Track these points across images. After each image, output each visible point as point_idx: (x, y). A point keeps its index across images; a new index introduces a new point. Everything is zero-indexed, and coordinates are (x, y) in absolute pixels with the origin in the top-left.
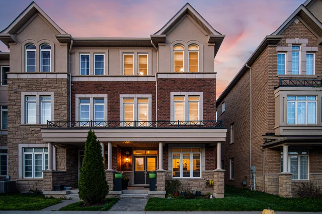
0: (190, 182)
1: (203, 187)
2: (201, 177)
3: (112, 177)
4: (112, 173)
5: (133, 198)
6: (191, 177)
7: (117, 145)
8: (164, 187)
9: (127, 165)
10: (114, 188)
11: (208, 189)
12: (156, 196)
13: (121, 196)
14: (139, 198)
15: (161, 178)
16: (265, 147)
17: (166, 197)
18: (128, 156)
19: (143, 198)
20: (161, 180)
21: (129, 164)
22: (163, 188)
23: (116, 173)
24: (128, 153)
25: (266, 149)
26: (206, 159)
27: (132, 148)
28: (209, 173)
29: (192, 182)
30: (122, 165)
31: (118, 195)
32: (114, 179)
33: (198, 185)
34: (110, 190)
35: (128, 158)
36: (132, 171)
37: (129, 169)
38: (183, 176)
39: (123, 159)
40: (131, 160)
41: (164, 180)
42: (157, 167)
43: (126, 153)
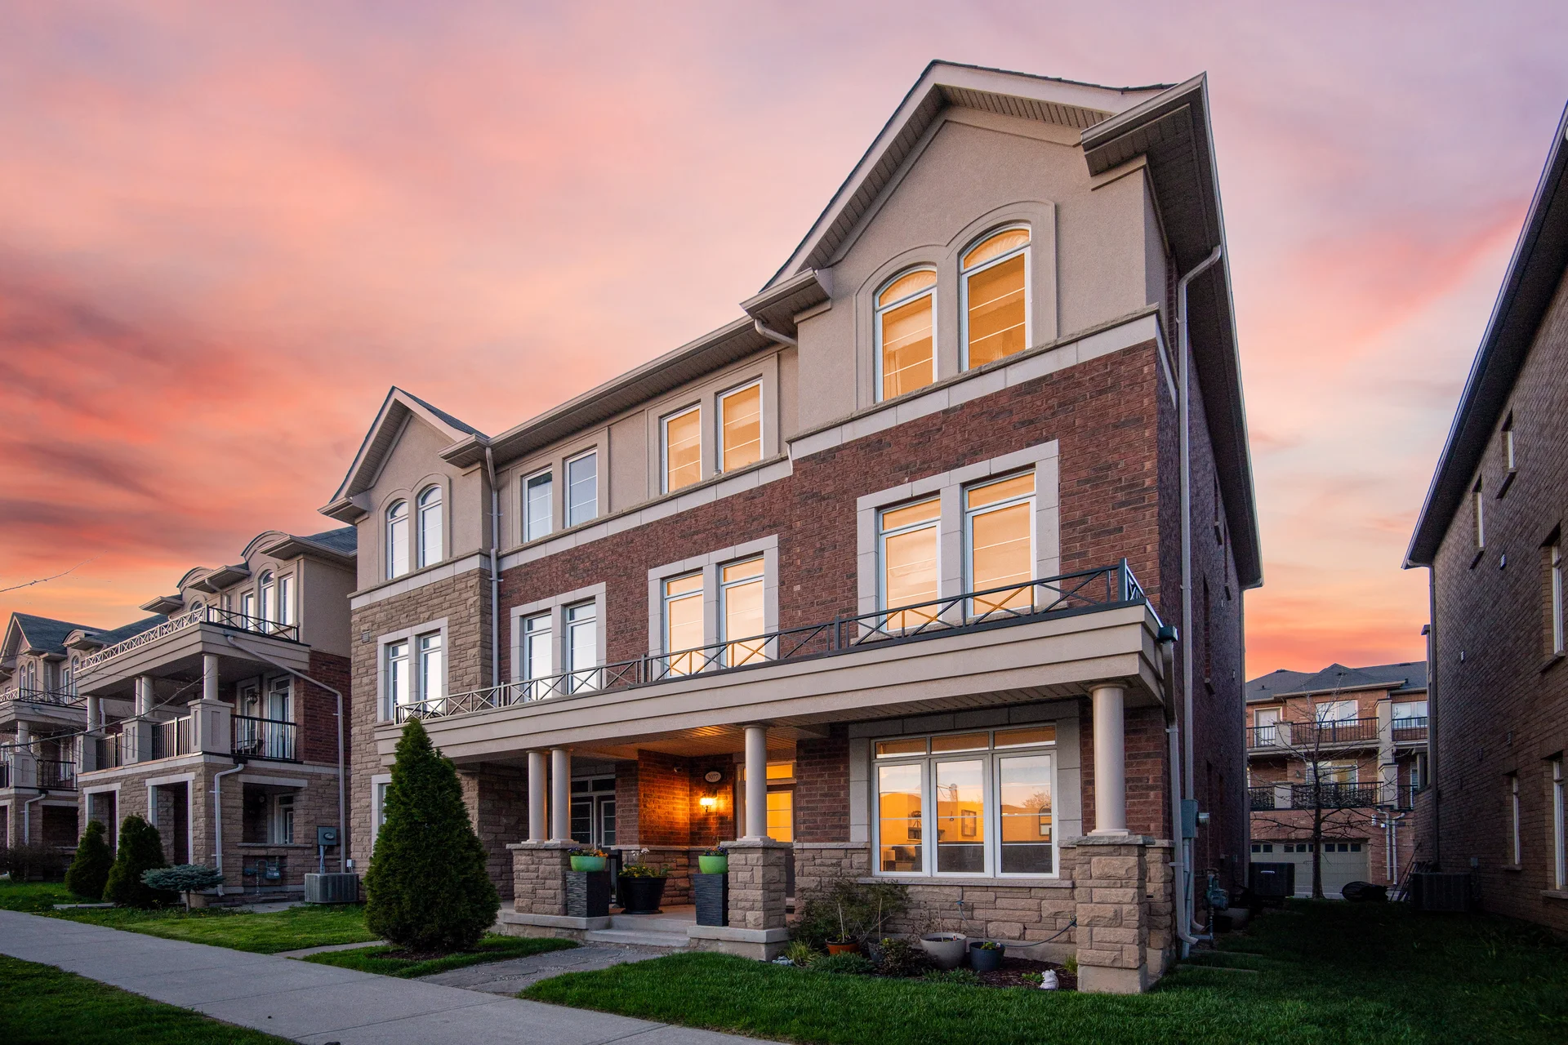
10: (565, 904)
24: (714, 778)
29: (989, 896)
31: (578, 931)
32: (564, 875)
34: (552, 913)
35: (716, 795)
38: (941, 870)
39: (696, 802)
40: (727, 803)
41: (758, 885)
43: (707, 777)
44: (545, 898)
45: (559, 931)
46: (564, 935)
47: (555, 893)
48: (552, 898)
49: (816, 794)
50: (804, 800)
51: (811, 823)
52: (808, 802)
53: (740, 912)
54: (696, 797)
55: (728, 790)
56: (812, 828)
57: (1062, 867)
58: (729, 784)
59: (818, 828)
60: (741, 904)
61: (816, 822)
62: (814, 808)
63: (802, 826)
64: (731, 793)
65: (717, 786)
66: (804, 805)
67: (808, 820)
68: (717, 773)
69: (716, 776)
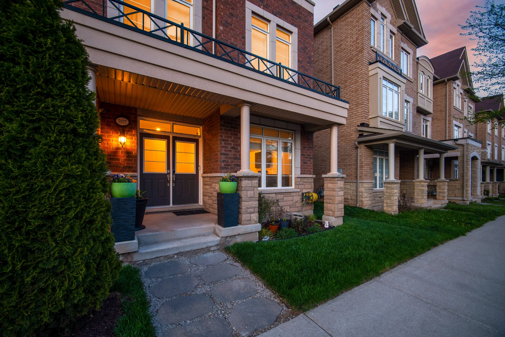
0: (279, 197)
1: (297, 205)
2: (293, 187)
5: (180, 254)
6: (279, 186)
8: (257, 214)
9: (122, 157)
11: (305, 208)
12: (239, 240)
13: (136, 258)
14: (196, 252)
15: (250, 193)
16: (360, 143)
17: (260, 238)
19: (208, 249)
20: (251, 198)
21: (128, 153)
22: (255, 216)
23: (119, 180)
24: (123, 122)
25: (362, 146)
26: (302, 155)
28: (306, 180)
29: (282, 196)
31: (127, 254)
33: (291, 203)
35: (124, 136)
36: (136, 171)
37: (126, 166)
38: (267, 186)
39: (107, 138)
40: (132, 143)
41: (256, 198)
42: (199, 165)
43: (117, 121)
49: (228, 147)
50: (223, 149)
51: (226, 162)
52: (225, 150)
53: (249, 215)
54: (107, 135)
55: (133, 133)
56: (227, 165)
57: (296, 184)
58: (134, 129)
59: (229, 166)
60: (249, 210)
61: (228, 162)
62: (227, 155)
63: (222, 163)
64: (136, 136)
65: (127, 129)
66: (223, 152)
67: (225, 161)
68: (126, 120)
69: (125, 121)
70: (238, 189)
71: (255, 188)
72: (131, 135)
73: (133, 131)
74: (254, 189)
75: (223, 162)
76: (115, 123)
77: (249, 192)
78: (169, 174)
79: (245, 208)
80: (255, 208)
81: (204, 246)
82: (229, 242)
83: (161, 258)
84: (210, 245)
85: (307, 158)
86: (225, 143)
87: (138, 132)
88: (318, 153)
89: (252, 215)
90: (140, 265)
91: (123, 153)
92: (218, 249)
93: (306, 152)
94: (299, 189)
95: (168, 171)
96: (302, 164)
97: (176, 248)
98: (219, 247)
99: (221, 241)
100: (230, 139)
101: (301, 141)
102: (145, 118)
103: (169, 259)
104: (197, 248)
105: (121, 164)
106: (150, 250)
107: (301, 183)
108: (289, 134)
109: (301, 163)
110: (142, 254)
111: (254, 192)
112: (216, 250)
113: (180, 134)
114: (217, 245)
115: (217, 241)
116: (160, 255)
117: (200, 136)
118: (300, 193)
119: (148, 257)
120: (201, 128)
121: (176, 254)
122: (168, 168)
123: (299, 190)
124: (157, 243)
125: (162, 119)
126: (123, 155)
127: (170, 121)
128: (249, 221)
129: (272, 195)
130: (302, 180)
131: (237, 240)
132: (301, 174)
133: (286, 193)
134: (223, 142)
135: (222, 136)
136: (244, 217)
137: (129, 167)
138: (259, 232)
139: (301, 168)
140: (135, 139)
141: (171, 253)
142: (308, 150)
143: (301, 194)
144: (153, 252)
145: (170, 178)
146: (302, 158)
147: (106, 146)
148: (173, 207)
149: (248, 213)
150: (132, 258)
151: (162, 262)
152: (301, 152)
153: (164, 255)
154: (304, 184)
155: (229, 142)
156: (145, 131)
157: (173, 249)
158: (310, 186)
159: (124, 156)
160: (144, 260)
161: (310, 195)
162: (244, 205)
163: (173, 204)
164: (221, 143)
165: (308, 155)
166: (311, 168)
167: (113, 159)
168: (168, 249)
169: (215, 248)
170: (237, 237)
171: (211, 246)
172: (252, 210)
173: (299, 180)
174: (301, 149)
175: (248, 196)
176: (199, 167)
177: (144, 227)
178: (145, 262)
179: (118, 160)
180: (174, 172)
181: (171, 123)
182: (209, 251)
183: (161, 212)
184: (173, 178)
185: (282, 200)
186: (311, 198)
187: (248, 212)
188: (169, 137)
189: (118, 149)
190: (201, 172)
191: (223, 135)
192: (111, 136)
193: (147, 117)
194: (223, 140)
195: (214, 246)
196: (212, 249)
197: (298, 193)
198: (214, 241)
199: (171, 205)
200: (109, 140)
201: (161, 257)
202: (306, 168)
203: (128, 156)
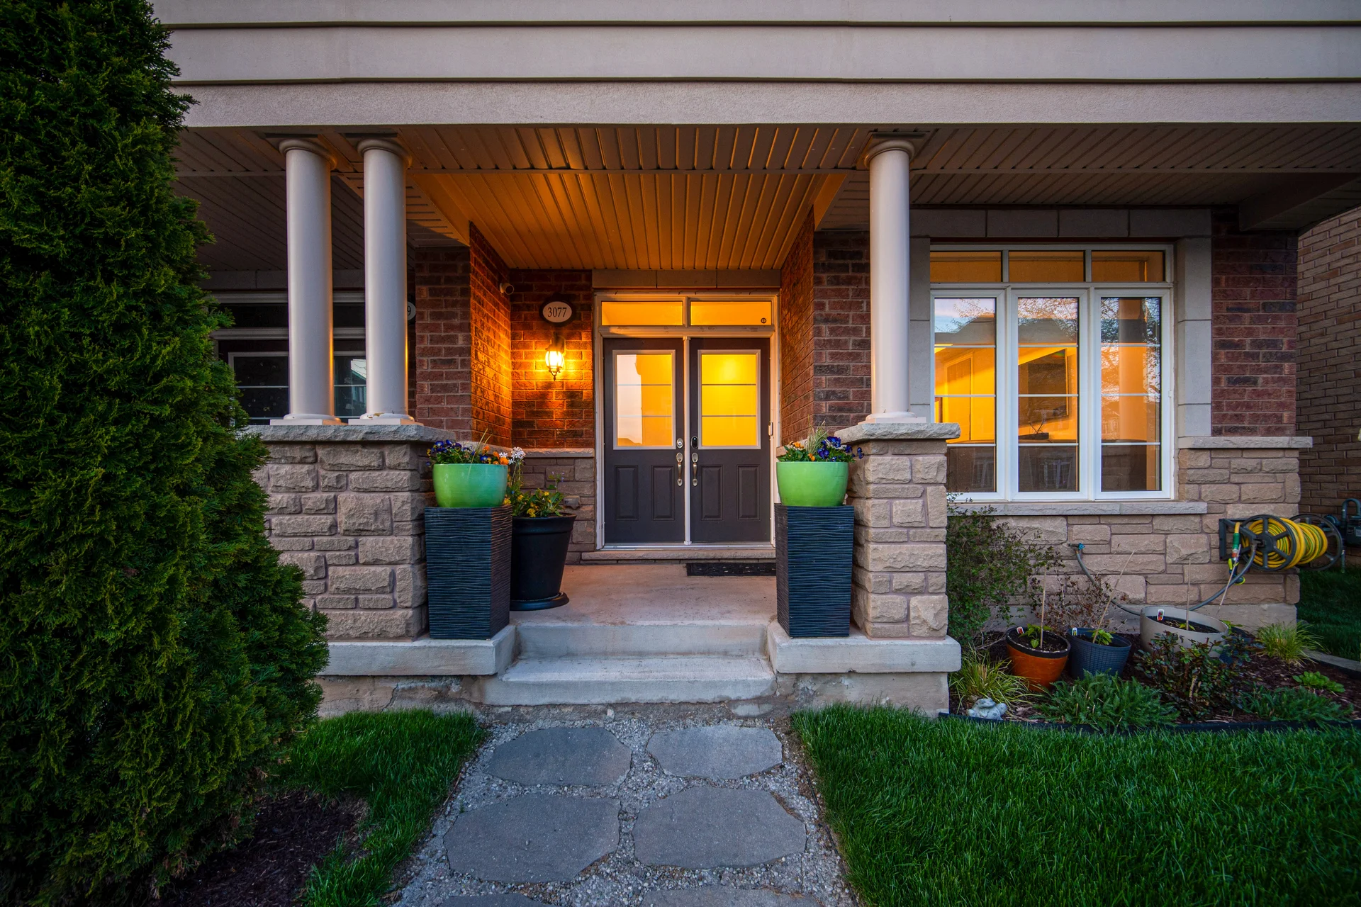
0: (1086, 532)
1: (1192, 572)
2: (1168, 490)
3: (403, 502)
4: (400, 456)
5: (625, 708)
6: (1089, 488)
7: (474, 231)
8: (941, 601)
9: (557, 404)
10: (423, 605)
11: (1237, 593)
12: (854, 694)
13: (495, 694)
14: (680, 711)
15: (904, 509)
18: (558, 335)
19: (723, 709)
20: (909, 531)
21: (572, 395)
22: (930, 607)
23: (448, 454)
24: (558, 312)
26: (1220, 344)
27: (588, 274)
28: (1248, 462)
29: (1103, 531)
30: (516, 404)
31: (470, 680)
32: (420, 520)
33: (1156, 562)
34: (382, 636)
35: (562, 350)
36: (591, 444)
37: (568, 431)
38: (1023, 488)
39: (524, 360)
40: (581, 366)
41: (936, 532)
42: (772, 421)
43: (546, 313)
44: (357, 591)
45: (403, 685)
46: (421, 695)
47: (393, 575)
48: (381, 590)
49: (846, 342)
50: (827, 352)
51: (839, 398)
52: (833, 356)
53: (899, 599)
54: (523, 351)
55: (584, 339)
56: (841, 410)
57: (1182, 479)
58: (584, 329)
59: (850, 410)
60: (899, 580)
61: (847, 397)
62: (841, 370)
63: (823, 404)
64: (589, 346)
65: (565, 331)
66: (827, 361)
67: (834, 393)
68: (565, 305)
69: (563, 311)
70: (852, 489)
71: (929, 489)
72: (578, 346)
73: (584, 335)
74: (924, 492)
75: (827, 398)
76: (542, 317)
77: (898, 506)
78: (682, 450)
79: (880, 567)
80: (927, 571)
81: (709, 696)
82: (810, 697)
83: (566, 710)
84: (733, 697)
85: (1254, 356)
86: (832, 331)
87: (597, 335)
88: (1335, 345)
89: (915, 601)
90: (504, 720)
91: (561, 396)
92: (764, 717)
93: (1250, 332)
94: (1200, 499)
95: (680, 442)
96: (1223, 385)
97: (613, 684)
98: (766, 708)
99: (775, 685)
100: (851, 313)
101: (1216, 282)
102: (613, 296)
103: (589, 717)
104: (683, 698)
105: (556, 426)
106: (532, 678)
107: (1213, 474)
108: (1142, 262)
109: (1216, 381)
110: (508, 684)
111: (924, 505)
112: (754, 718)
113: (710, 327)
114: (759, 700)
115: (761, 683)
116: (560, 700)
117: (771, 328)
118: (1213, 523)
119: (525, 699)
120: (775, 298)
121: (610, 705)
122: (680, 434)
123: (1201, 507)
124: (569, 655)
125: (657, 289)
126: (561, 402)
127: (680, 291)
128: (903, 625)
129: (1048, 525)
130: (1219, 462)
131: (846, 692)
132: (1216, 432)
133: (1126, 520)
134: (824, 327)
135: (820, 306)
136: (875, 604)
137: (575, 434)
138: (951, 676)
139: (1216, 406)
140: (588, 355)
141: (596, 699)
142: (1259, 320)
143: (1216, 527)
144: (540, 686)
145: (683, 463)
146: (1223, 361)
147: (523, 380)
148: (690, 550)
149: (897, 591)
150: (482, 692)
151: (568, 724)
152: (1217, 332)
153: (572, 701)
154: (1235, 479)
155: (850, 325)
156: (614, 330)
157: (601, 685)
158: (1273, 490)
159: (563, 404)
160: (516, 707)
161: (1274, 530)
162: (877, 556)
163: (693, 540)
164: (818, 332)
165: (1257, 344)
166: (1282, 406)
167: (538, 414)
168: (587, 686)
169: (752, 710)
170: (846, 682)
171: (738, 701)
172: (916, 580)
173: (1204, 459)
174: (1215, 319)
175: (896, 520)
176: (770, 427)
177: (564, 600)
178: (517, 715)
179: (549, 414)
180: (694, 443)
181: (683, 297)
182: (730, 717)
183: (655, 561)
184: (691, 463)
185: (1104, 548)
186: (1282, 545)
187: (895, 585)
188: (681, 339)
189: (549, 386)
190: (775, 441)
191: (827, 301)
192: (534, 353)
193: (617, 290)
194: (826, 320)
195: (748, 701)
196: (741, 710)
197: (1197, 519)
198: (746, 684)
199: (685, 543)
200: (527, 366)
201: (565, 705)
202: (1248, 407)
203: (571, 405)
